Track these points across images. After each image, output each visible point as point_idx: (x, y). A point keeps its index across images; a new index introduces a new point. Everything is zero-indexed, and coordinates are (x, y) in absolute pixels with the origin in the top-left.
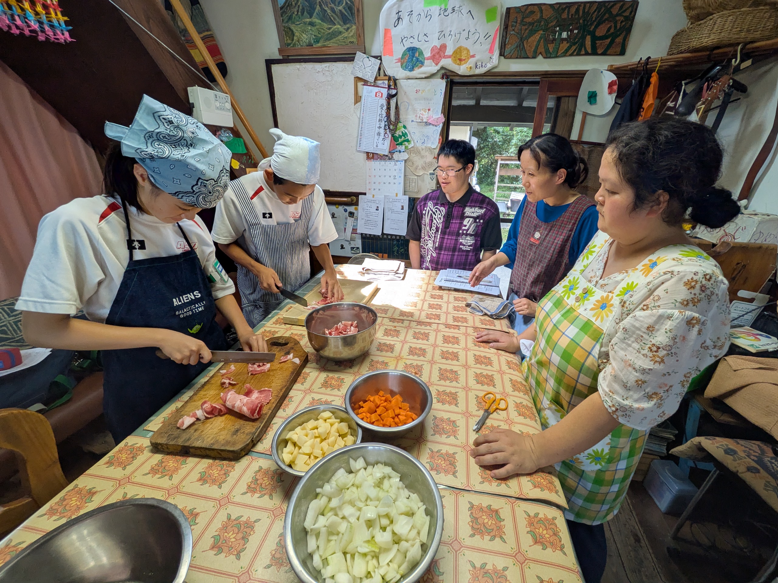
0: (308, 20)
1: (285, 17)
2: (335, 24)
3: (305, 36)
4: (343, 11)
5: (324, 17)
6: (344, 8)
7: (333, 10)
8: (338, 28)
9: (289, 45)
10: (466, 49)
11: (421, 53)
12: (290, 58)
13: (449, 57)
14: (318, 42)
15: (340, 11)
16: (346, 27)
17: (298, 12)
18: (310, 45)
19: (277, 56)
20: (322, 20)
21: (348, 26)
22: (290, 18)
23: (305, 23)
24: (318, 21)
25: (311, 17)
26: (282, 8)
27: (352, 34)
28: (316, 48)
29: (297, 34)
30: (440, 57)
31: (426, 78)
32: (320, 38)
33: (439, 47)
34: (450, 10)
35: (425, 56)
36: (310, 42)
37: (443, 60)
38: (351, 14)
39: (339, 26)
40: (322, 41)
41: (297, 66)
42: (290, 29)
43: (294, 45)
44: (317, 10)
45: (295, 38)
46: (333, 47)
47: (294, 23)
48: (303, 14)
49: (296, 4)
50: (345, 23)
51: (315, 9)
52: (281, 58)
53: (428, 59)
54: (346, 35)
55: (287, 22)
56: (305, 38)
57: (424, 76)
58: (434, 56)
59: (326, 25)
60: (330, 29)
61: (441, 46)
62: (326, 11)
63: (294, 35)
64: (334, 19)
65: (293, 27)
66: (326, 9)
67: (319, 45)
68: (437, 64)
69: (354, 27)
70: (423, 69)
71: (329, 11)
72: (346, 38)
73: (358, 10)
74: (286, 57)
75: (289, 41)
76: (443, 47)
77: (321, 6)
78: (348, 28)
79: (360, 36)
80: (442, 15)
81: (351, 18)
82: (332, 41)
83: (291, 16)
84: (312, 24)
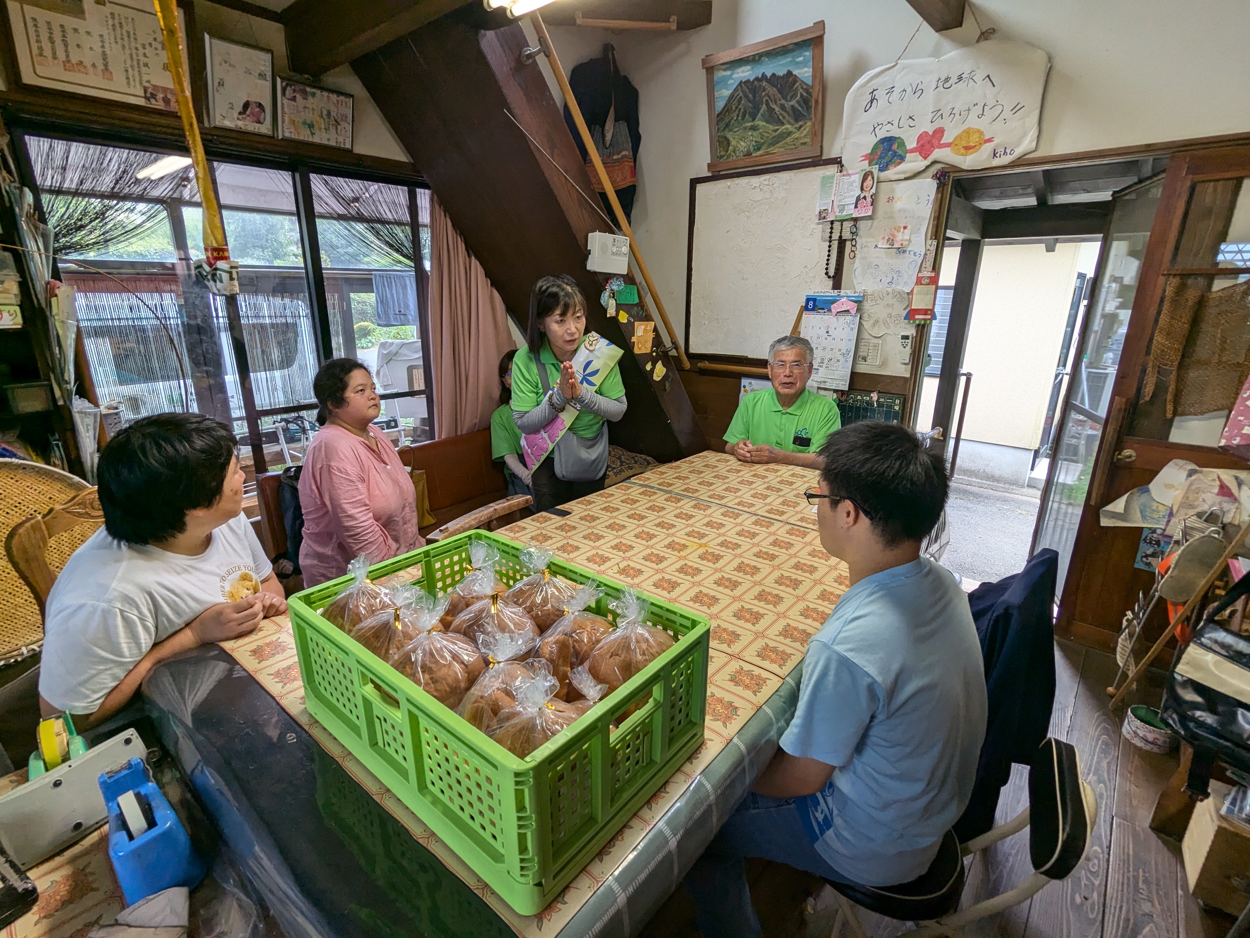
0: (749, 124)
1: (722, 125)
2: (783, 124)
3: (742, 143)
4: (797, 106)
5: (772, 118)
6: (798, 102)
7: (783, 107)
8: (787, 129)
9: (722, 157)
10: (979, 131)
11: (902, 144)
12: (722, 173)
13: (948, 145)
14: (759, 149)
15: (793, 106)
16: (797, 125)
17: (738, 116)
18: (748, 154)
19: (706, 173)
20: (767, 122)
21: (800, 123)
22: (727, 125)
23: (745, 128)
24: (762, 123)
25: (753, 120)
26: (718, 115)
27: (805, 133)
28: (756, 156)
29: (733, 143)
30: (933, 146)
31: (906, 179)
32: (763, 144)
33: (931, 133)
34: (954, 79)
35: (908, 148)
36: (749, 150)
37: (937, 150)
38: (807, 109)
39: (788, 126)
40: (764, 147)
41: (728, 182)
42: (726, 138)
43: (728, 157)
44: (762, 110)
45: (731, 148)
46: (779, 153)
47: (731, 130)
48: (744, 117)
49: (736, 108)
50: (797, 121)
51: (759, 109)
52: (710, 175)
53: (912, 151)
54: (797, 135)
55: (724, 130)
56: (743, 146)
57: (902, 176)
58: (922, 146)
59: (771, 127)
60: (776, 131)
61: (934, 132)
62: (774, 109)
63: (729, 144)
64: (784, 117)
65: (729, 135)
66: (774, 106)
67: (760, 152)
68: (925, 158)
69: (809, 123)
70: (903, 167)
71: (777, 109)
72: (797, 139)
73: (817, 102)
74: (717, 174)
75: (723, 153)
76: (940, 132)
77: (767, 104)
78: (801, 127)
79: (815, 134)
80: (941, 89)
81: (805, 113)
82: (778, 145)
83: (730, 122)
84: (754, 128)
